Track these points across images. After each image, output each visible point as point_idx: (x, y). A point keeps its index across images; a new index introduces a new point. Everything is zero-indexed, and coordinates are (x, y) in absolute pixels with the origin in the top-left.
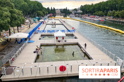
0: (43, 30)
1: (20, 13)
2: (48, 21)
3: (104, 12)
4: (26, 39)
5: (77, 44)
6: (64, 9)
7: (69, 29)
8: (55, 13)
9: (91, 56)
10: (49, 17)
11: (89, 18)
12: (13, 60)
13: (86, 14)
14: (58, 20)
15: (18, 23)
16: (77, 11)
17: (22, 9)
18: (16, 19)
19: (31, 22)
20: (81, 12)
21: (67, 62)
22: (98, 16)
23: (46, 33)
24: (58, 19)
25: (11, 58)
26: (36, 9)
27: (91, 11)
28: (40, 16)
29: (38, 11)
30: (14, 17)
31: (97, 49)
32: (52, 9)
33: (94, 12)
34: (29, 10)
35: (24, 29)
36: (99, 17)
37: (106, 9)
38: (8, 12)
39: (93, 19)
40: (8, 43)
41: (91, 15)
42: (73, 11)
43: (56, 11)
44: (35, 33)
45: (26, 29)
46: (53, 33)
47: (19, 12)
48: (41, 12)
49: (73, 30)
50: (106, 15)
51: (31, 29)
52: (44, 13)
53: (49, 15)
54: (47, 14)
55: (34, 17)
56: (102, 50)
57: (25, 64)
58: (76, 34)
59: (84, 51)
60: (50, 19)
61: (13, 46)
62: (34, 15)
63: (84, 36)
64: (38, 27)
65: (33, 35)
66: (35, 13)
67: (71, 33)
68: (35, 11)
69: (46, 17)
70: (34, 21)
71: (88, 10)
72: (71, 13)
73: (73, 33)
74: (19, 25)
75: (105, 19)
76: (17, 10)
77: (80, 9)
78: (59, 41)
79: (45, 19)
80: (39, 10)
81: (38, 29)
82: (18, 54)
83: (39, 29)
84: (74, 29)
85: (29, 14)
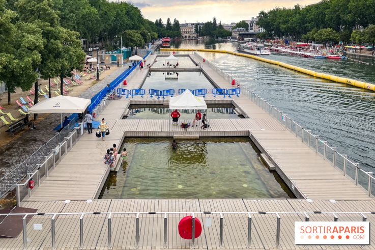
0: (137, 87)
1: (74, 38)
2: (155, 61)
3: (338, 30)
4: (80, 117)
5: (248, 137)
6: (208, 25)
7: (221, 86)
8: (179, 35)
9: (297, 184)
10: (158, 48)
11: (289, 50)
12: (29, 185)
13: (277, 39)
14: (188, 56)
15: (63, 65)
16: (247, 30)
17: (81, 27)
18: (58, 55)
19: (102, 63)
20: (262, 30)
21: (207, 204)
22: (320, 43)
23: (146, 98)
24: (186, 53)
25: (26, 177)
26: (121, 26)
27: (294, 28)
28: (132, 45)
29: (127, 31)
30: (55, 49)
31: (320, 159)
32: (169, 23)
33: (306, 31)
34: (101, 29)
35: (79, 85)
36: (322, 47)
37: (345, 23)
38: (39, 36)
39: (301, 53)
40: (26, 127)
41: (294, 40)
42: (236, 28)
43: (183, 30)
44: (111, 98)
45: (86, 84)
46: (166, 98)
47: (70, 35)
48: (136, 35)
49: (234, 90)
50: (347, 40)
51: (101, 86)
52: (143, 35)
53: (159, 42)
54: (153, 40)
55: (115, 48)
56: (339, 164)
57: (67, 201)
58: (242, 103)
59: (271, 166)
60: (162, 53)
61: (39, 137)
62: (116, 43)
63: (270, 110)
64: (122, 78)
65: (103, 103)
66: (118, 37)
67: (227, 98)
68: (120, 31)
69: (151, 47)
70: (114, 58)
71: (283, 26)
72: (230, 34)
73: (234, 98)
74: (64, 73)
75: (345, 54)
76: (65, 30)
77: (257, 24)
78: (185, 126)
79: (148, 52)
80: (131, 29)
81: (121, 85)
82: (51, 166)
83: (125, 84)
84: (235, 87)
85: (100, 40)
